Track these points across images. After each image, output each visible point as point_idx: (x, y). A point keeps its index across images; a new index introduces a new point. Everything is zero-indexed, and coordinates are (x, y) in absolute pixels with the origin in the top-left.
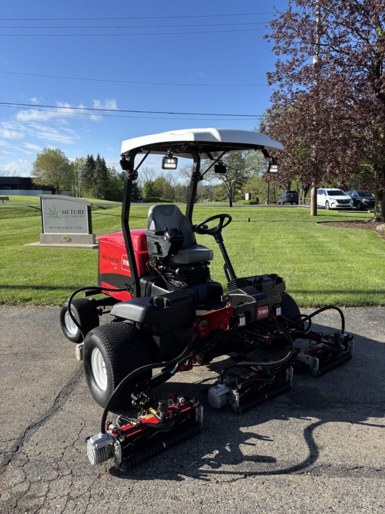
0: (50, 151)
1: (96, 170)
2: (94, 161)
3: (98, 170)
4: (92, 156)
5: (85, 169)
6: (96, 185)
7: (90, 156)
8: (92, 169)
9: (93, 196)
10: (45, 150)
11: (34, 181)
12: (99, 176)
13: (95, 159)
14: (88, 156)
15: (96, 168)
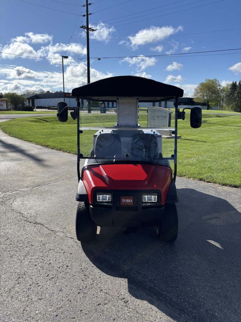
0: (210, 81)
1: (237, 91)
2: (237, 85)
3: (238, 91)
4: (236, 82)
5: (230, 91)
6: (235, 102)
7: (234, 82)
8: (234, 91)
9: (232, 109)
10: (206, 80)
11: (194, 100)
12: (238, 95)
13: (238, 83)
14: (233, 82)
15: (237, 90)
